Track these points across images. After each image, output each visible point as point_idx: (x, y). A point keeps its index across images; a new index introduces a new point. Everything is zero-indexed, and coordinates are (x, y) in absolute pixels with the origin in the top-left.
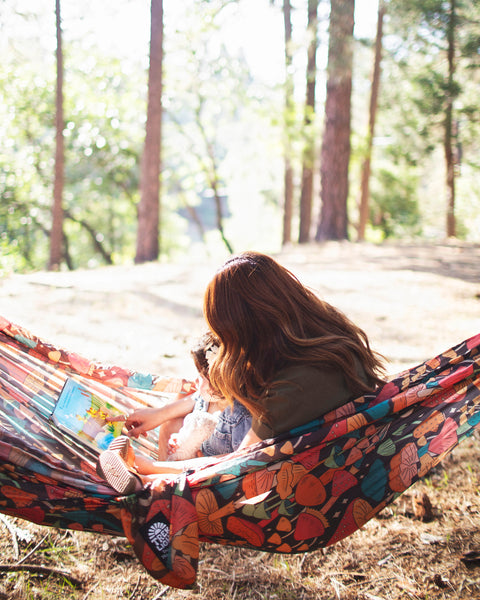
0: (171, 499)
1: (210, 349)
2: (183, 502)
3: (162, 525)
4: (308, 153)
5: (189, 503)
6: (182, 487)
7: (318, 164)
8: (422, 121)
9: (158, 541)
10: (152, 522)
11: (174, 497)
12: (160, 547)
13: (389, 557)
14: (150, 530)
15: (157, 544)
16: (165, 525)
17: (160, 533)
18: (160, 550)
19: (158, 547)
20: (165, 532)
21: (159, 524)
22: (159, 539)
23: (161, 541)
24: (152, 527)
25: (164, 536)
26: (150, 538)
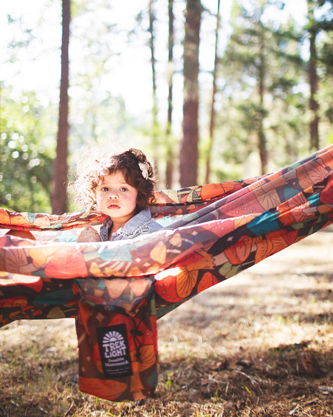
3: (120, 337)
4: (170, 153)
7: (177, 163)
8: (243, 134)
9: (109, 348)
10: (112, 329)
12: (108, 354)
13: (297, 407)
14: (107, 335)
15: (107, 350)
16: (122, 338)
17: (114, 342)
18: (107, 357)
19: (106, 354)
20: (119, 344)
21: (118, 333)
22: (111, 347)
23: (112, 350)
24: (110, 333)
25: (117, 347)
26: (104, 342)
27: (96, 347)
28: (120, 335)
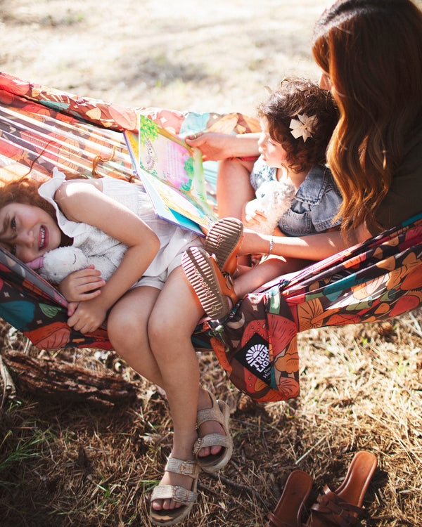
0: (266, 318)
1: (296, 118)
2: (281, 320)
3: (260, 347)
5: (288, 320)
6: (276, 304)
9: (257, 363)
10: (248, 346)
11: (269, 316)
12: (260, 368)
14: (247, 355)
15: (257, 366)
16: (263, 346)
17: (258, 355)
18: (260, 371)
19: (258, 369)
20: (264, 353)
21: (256, 346)
22: (259, 361)
23: (261, 363)
24: (249, 351)
25: (264, 357)
26: (249, 362)
27: (247, 372)
28: (260, 345)
